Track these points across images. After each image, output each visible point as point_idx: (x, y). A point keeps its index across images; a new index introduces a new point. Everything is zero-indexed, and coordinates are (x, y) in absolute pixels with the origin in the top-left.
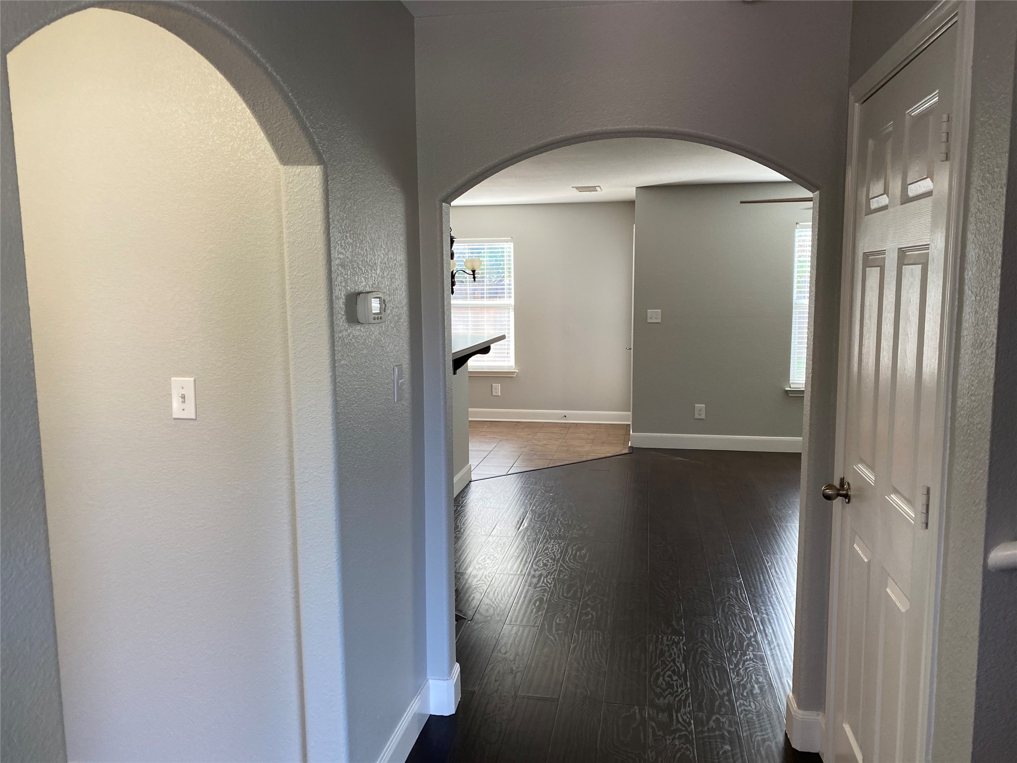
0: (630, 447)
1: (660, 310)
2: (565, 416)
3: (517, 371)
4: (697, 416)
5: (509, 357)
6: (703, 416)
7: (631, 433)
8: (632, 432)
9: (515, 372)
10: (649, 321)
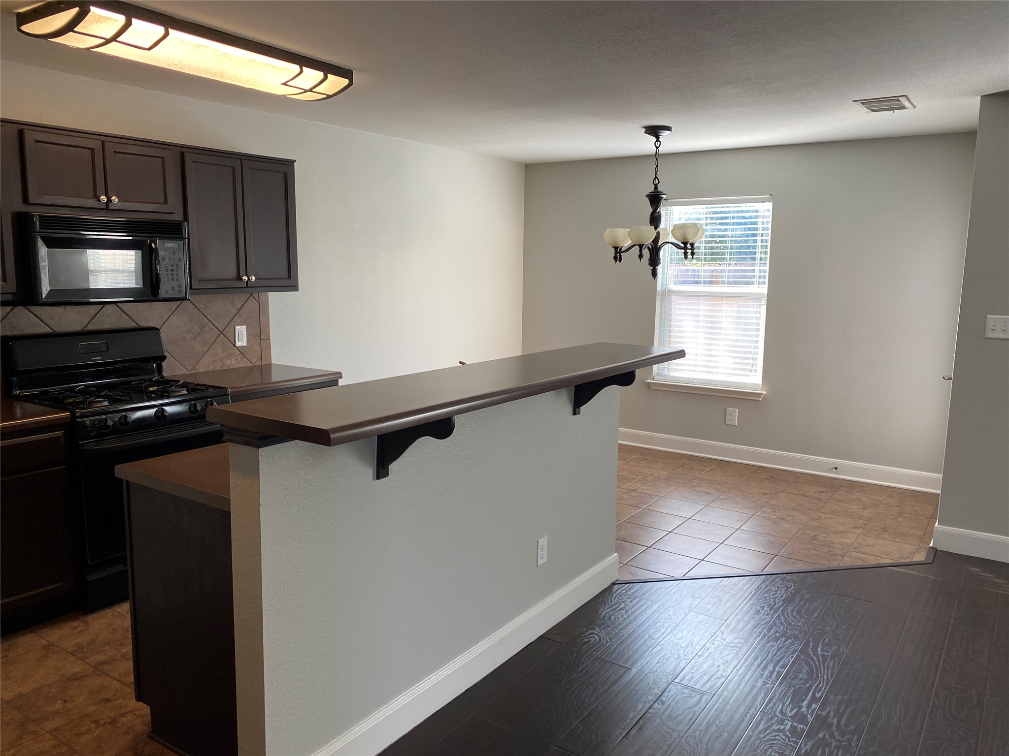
0: (932, 548)
2: (836, 468)
3: (765, 393)
5: (756, 371)
7: (936, 525)
8: (938, 525)
9: (763, 394)
10: (989, 333)
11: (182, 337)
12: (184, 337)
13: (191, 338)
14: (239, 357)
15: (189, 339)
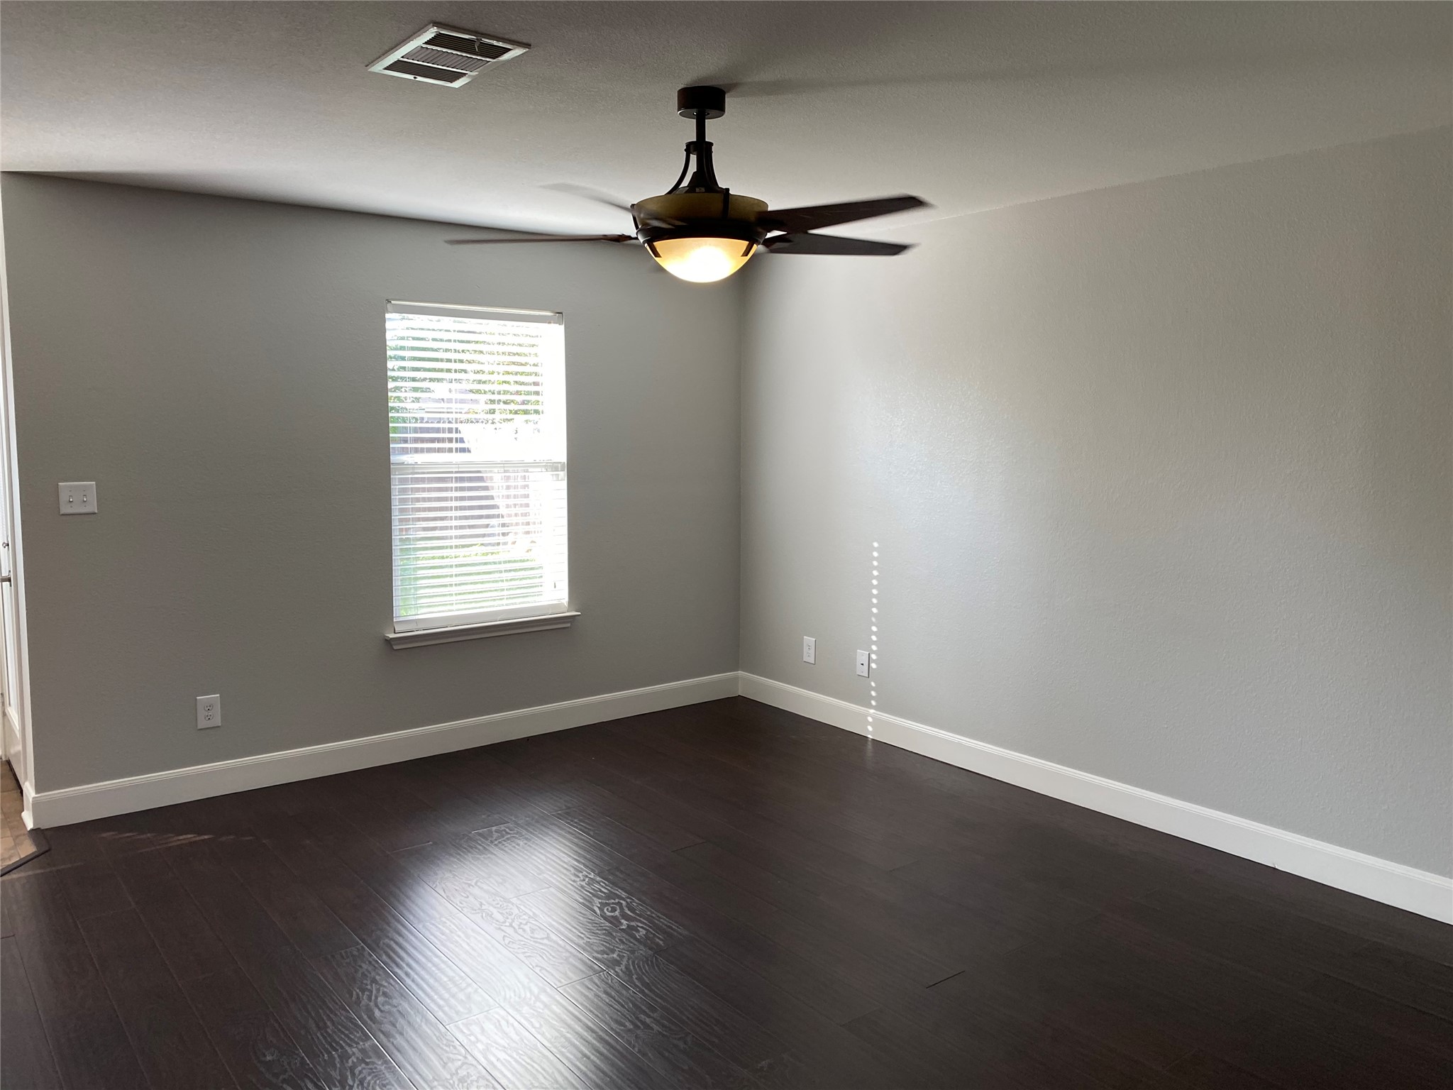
0: (32, 830)
1: (94, 483)
4: (202, 723)
6: (217, 721)
10: (65, 509)
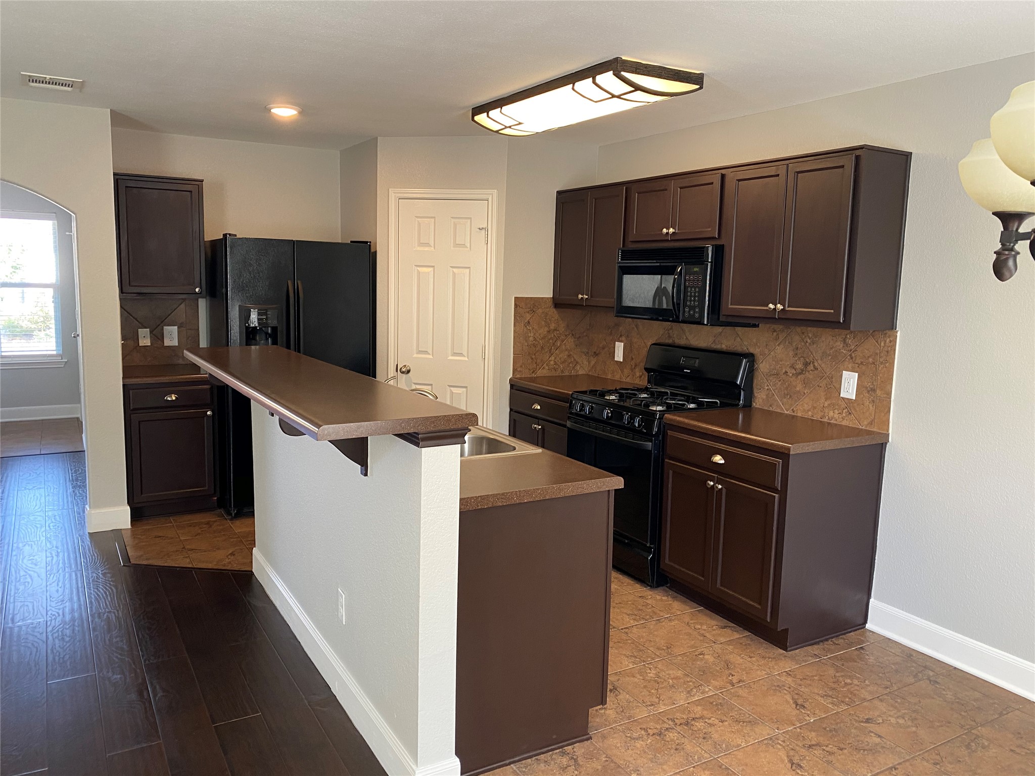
11: (784, 371)
12: (786, 372)
13: (793, 374)
14: (844, 411)
15: (791, 375)
